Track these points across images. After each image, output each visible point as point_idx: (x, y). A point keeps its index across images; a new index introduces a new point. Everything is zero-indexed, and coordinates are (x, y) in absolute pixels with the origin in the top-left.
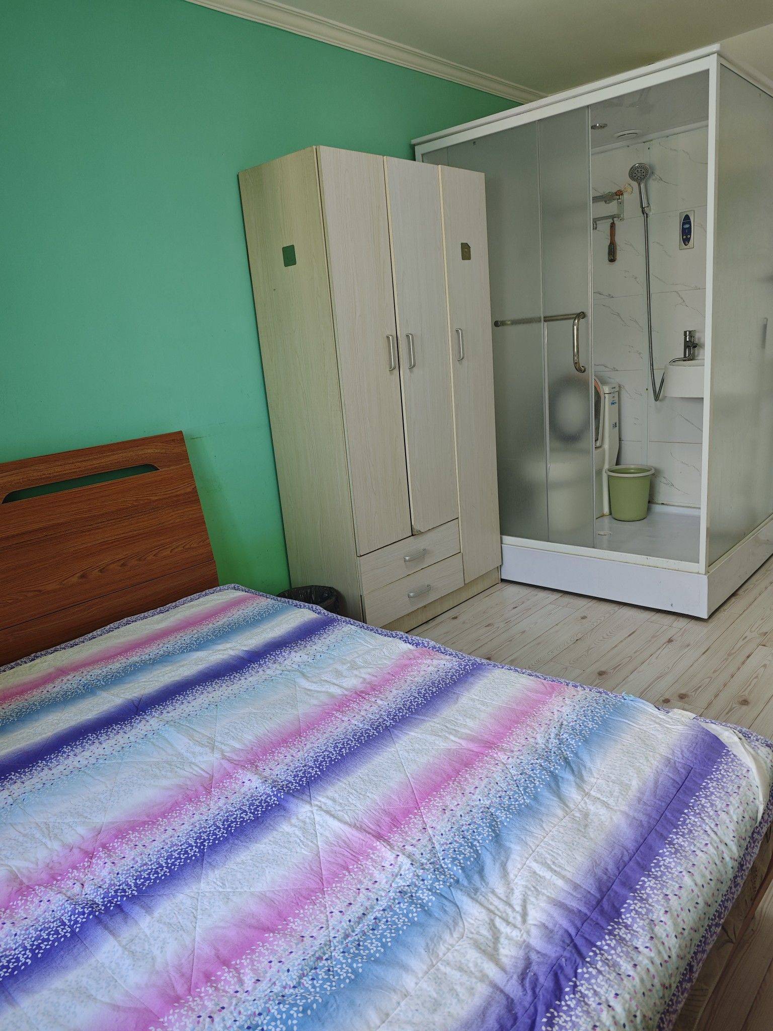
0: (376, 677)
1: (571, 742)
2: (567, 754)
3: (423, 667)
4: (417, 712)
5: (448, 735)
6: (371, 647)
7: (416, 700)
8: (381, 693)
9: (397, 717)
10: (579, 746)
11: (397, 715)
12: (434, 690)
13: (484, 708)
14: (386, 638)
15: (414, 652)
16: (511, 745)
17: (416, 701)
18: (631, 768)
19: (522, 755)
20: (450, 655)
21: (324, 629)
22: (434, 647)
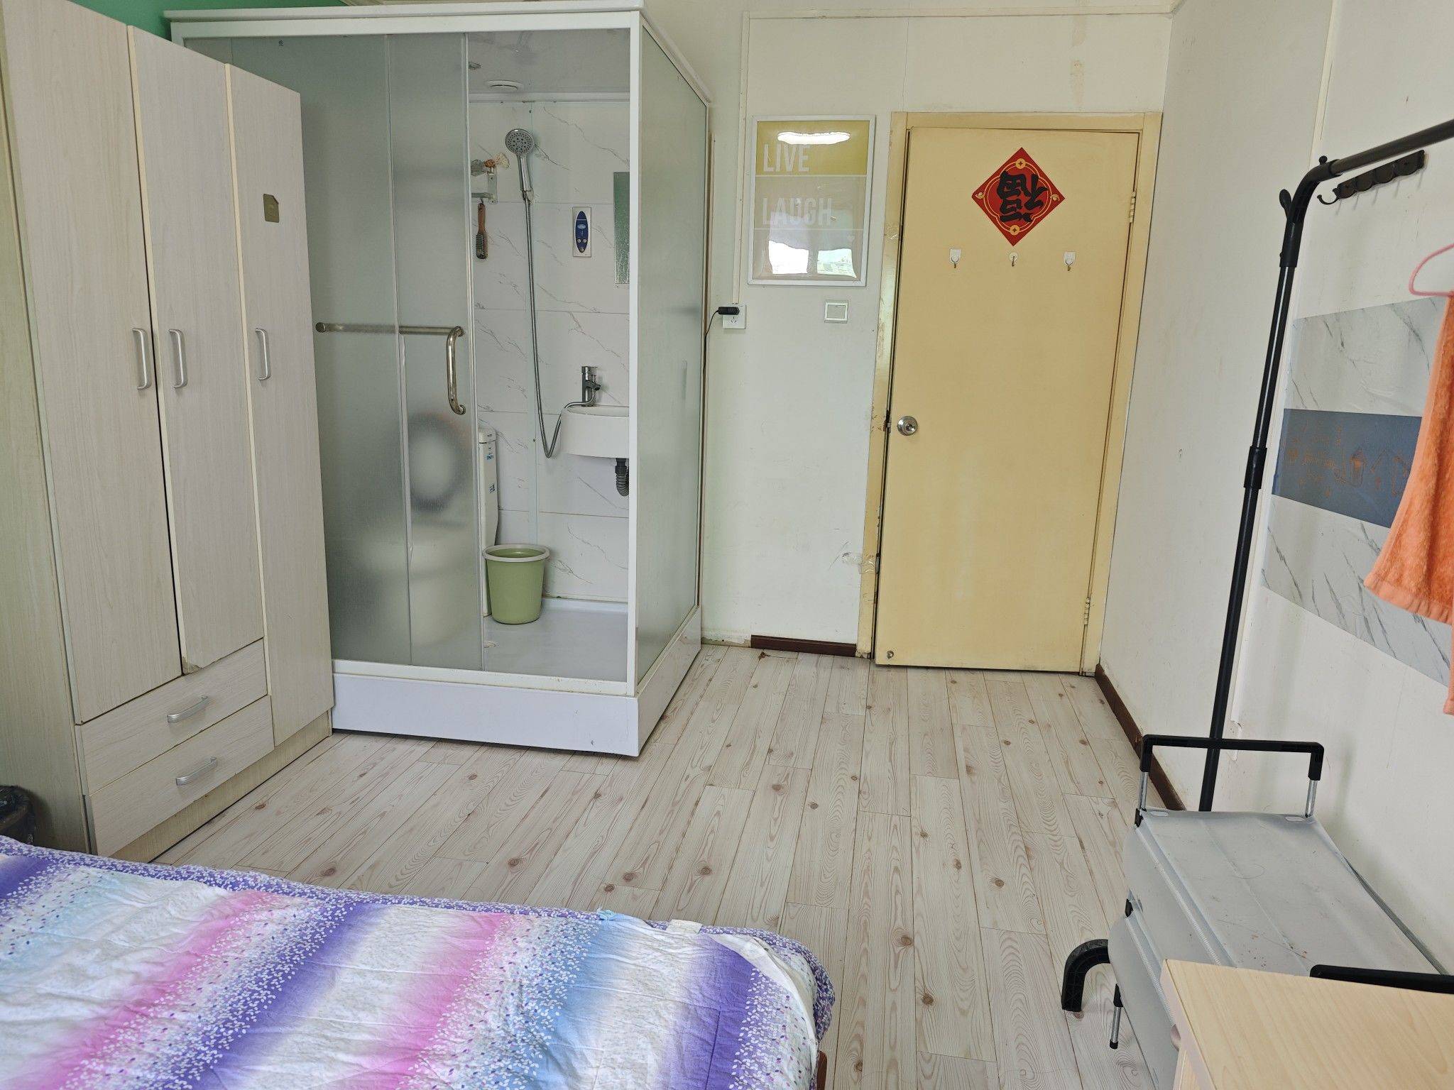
0: (162, 964)
1: (542, 1014)
2: (541, 1038)
3: (255, 928)
4: (262, 1020)
5: (332, 1054)
6: (140, 905)
7: (255, 996)
8: (178, 996)
9: (223, 1041)
10: (556, 1018)
11: (222, 1037)
12: (287, 969)
13: (385, 985)
14: (169, 883)
15: (232, 901)
16: (449, 1044)
17: (256, 999)
18: (641, 1036)
19: (473, 1059)
20: (301, 895)
21: (27, 884)
22: (268, 886)
